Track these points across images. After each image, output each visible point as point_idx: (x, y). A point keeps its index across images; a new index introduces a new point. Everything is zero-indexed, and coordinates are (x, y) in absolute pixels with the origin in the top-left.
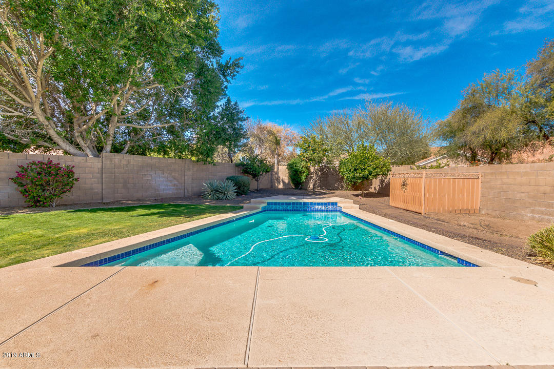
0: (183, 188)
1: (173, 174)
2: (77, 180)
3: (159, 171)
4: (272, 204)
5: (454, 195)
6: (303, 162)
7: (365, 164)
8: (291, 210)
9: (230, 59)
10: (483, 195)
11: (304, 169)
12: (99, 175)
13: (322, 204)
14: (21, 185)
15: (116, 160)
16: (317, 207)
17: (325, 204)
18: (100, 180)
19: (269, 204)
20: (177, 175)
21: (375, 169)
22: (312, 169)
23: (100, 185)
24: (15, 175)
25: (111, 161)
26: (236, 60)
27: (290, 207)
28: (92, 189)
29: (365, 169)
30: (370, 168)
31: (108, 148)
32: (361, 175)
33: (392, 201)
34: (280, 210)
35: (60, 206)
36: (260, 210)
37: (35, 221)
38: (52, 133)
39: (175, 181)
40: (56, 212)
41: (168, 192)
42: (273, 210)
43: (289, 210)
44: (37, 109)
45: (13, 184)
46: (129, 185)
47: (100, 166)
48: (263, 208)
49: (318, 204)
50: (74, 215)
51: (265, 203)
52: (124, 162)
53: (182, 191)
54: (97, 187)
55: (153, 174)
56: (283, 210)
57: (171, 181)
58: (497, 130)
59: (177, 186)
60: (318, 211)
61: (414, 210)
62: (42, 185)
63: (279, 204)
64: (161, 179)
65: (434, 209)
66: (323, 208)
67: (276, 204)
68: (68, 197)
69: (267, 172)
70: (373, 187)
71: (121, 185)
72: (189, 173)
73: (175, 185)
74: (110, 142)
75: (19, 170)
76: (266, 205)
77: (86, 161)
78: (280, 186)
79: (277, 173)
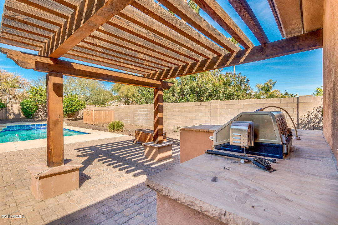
4: (10, 127)
5: (105, 117)
6: (33, 102)
7: (72, 104)
10: (115, 116)
11: (34, 106)
19: (8, 127)
21: (77, 106)
22: (40, 106)
29: (72, 107)
30: (75, 106)
32: (70, 110)
33: (84, 121)
36: (2, 130)
48: (3, 129)
56: (20, 130)
58: (128, 92)
61: (91, 124)
63: (16, 126)
65: (98, 122)
69: (3, 108)
70: (79, 115)
76: (6, 127)
78: (10, 117)
79: (10, 108)
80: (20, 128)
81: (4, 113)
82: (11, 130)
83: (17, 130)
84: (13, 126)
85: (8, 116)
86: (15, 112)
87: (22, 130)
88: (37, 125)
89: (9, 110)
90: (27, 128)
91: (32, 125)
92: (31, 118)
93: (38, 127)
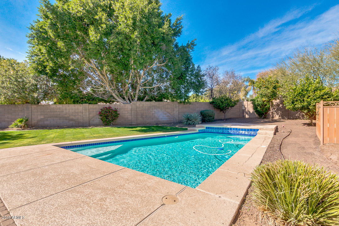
0: (173, 118)
1: (167, 110)
2: (119, 114)
3: (159, 109)
4: (209, 128)
8: (221, 133)
9: (189, 41)
12: (130, 112)
13: (245, 130)
16: (241, 132)
17: (248, 130)
18: (131, 114)
20: (169, 110)
23: (131, 116)
25: (135, 105)
26: (192, 41)
27: (221, 131)
28: (128, 118)
31: (136, 99)
34: (214, 133)
35: (113, 125)
36: (197, 131)
38: (114, 95)
39: (168, 114)
41: (164, 119)
42: (209, 132)
43: (220, 133)
44: (108, 86)
46: (143, 116)
47: (131, 108)
48: (201, 130)
49: (242, 130)
51: (204, 127)
52: (141, 105)
53: (172, 119)
54: (130, 118)
55: (155, 110)
56: (216, 133)
57: (166, 114)
59: (169, 116)
60: (242, 135)
64: (160, 113)
66: (247, 133)
67: (211, 128)
68: (118, 121)
71: (140, 116)
72: (176, 109)
73: (168, 116)
74: (137, 96)
75: (101, 110)
77: (125, 106)
79: (246, 107)
85: (245, 116)
91: (228, 129)
92: (263, 118)
93: (235, 131)
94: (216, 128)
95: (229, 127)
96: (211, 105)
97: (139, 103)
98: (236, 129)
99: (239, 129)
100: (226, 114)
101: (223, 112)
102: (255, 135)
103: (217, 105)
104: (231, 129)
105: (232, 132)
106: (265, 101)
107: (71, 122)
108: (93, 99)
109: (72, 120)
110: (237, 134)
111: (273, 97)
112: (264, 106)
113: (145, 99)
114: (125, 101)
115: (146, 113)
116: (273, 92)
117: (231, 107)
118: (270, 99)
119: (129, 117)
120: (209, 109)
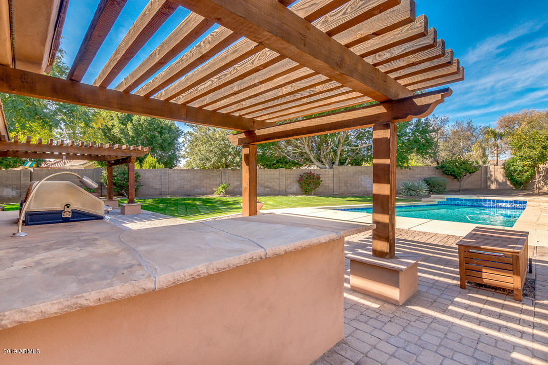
2: (321, 181)
3: (367, 176)
4: (451, 199)
6: (519, 161)
8: (470, 206)
12: (332, 179)
13: (507, 202)
14: (300, 184)
15: (341, 169)
16: (500, 204)
17: (511, 202)
18: (332, 181)
19: (447, 199)
23: (333, 184)
24: (298, 179)
25: (338, 170)
27: (469, 203)
28: (329, 186)
31: (337, 162)
35: (314, 194)
36: (436, 203)
37: (306, 199)
38: (312, 158)
40: (313, 197)
44: (306, 147)
45: (298, 183)
46: (348, 184)
47: (332, 174)
48: (440, 202)
49: (502, 202)
50: (320, 198)
51: (444, 198)
52: (345, 171)
54: (331, 186)
55: (362, 177)
56: (463, 205)
62: (308, 184)
63: (458, 200)
64: (368, 180)
66: (509, 206)
68: (318, 190)
71: (343, 184)
74: (338, 159)
75: (300, 176)
76: (445, 200)
77: (326, 171)
78: (493, 187)
79: (492, 173)
80: (464, 202)
81: (482, 179)
82: (452, 205)
83: (459, 205)
84: (454, 199)
85: (490, 186)
86: (498, 179)
87: (466, 206)
88: (489, 201)
89: (491, 176)
90: (473, 203)
91: (481, 200)
92: (522, 190)
93: (491, 203)
94: (462, 200)
95: (482, 198)
96: (437, 170)
97: (341, 168)
98: (494, 201)
99: (498, 201)
100: (462, 182)
101: (458, 181)
102: (524, 209)
103: (449, 171)
104: (485, 201)
105: (487, 205)
106: (526, 165)
107: (266, 190)
108: (286, 163)
109: (267, 187)
110: (494, 207)
111: (540, 160)
112: (524, 172)
113: (347, 162)
114: (323, 164)
115: (350, 180)
116: (542, 153)
117: (470, 173)
118: (536, 164)
119: (330, 184)
120: (434, 176)
